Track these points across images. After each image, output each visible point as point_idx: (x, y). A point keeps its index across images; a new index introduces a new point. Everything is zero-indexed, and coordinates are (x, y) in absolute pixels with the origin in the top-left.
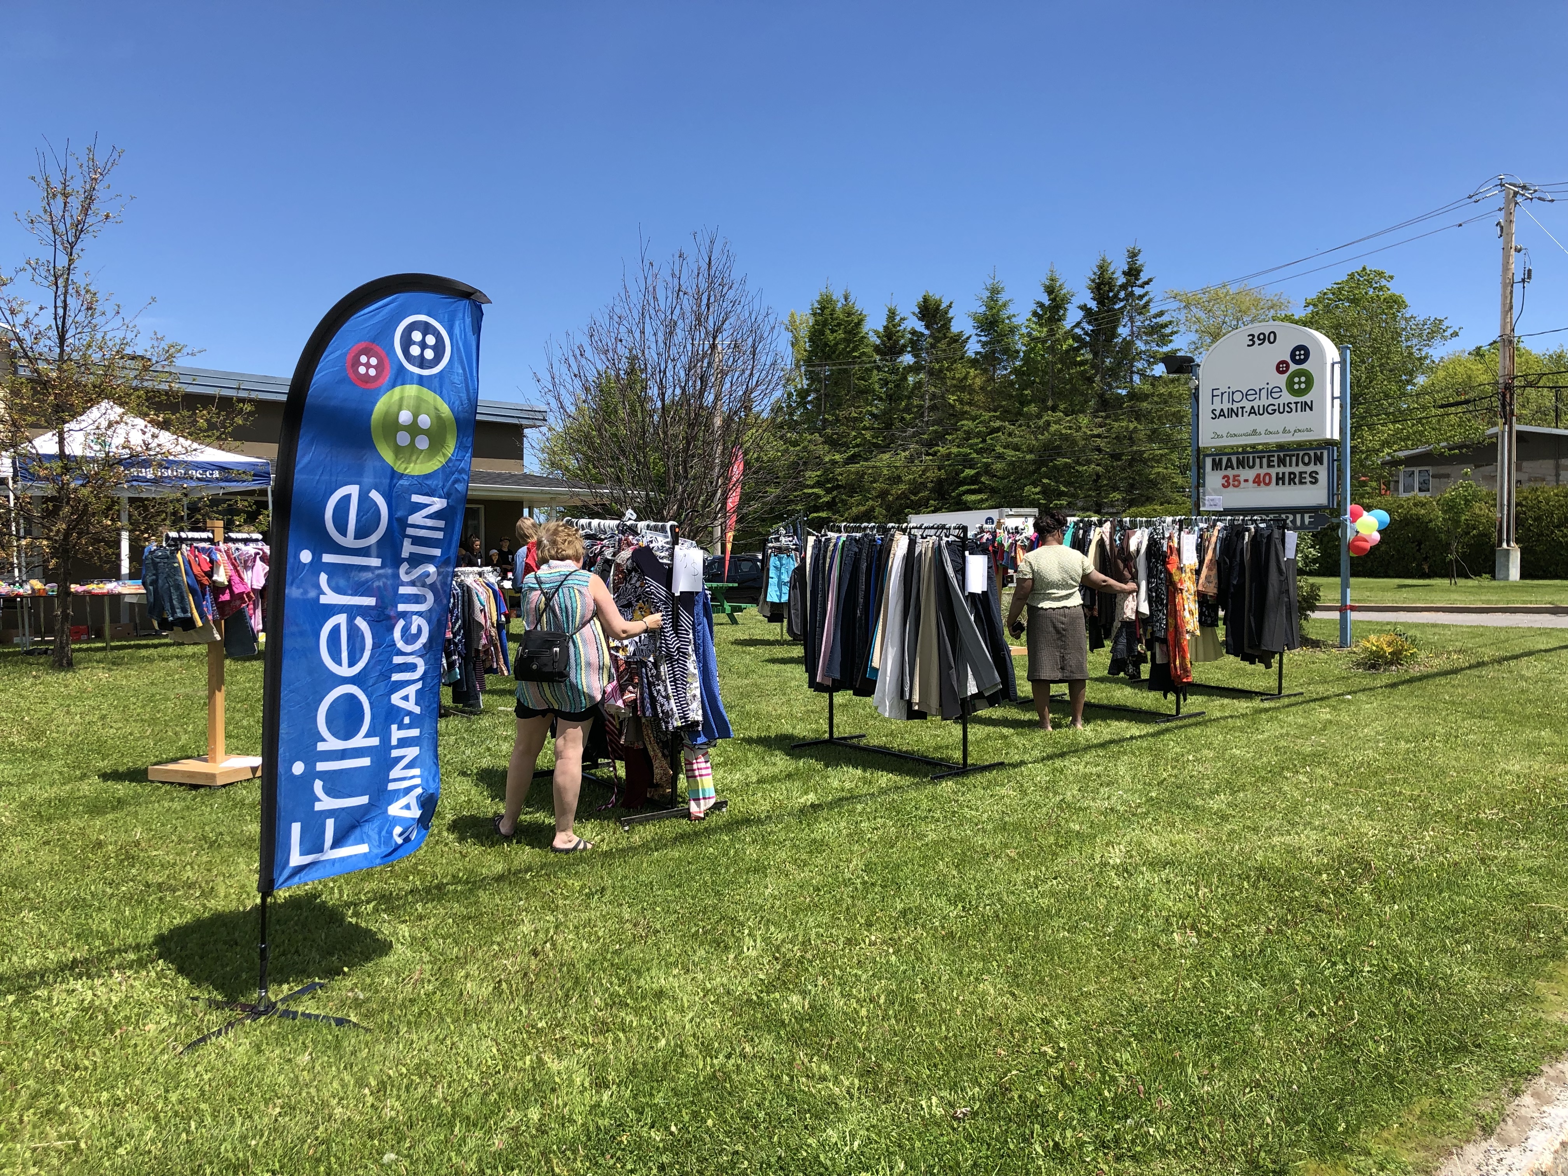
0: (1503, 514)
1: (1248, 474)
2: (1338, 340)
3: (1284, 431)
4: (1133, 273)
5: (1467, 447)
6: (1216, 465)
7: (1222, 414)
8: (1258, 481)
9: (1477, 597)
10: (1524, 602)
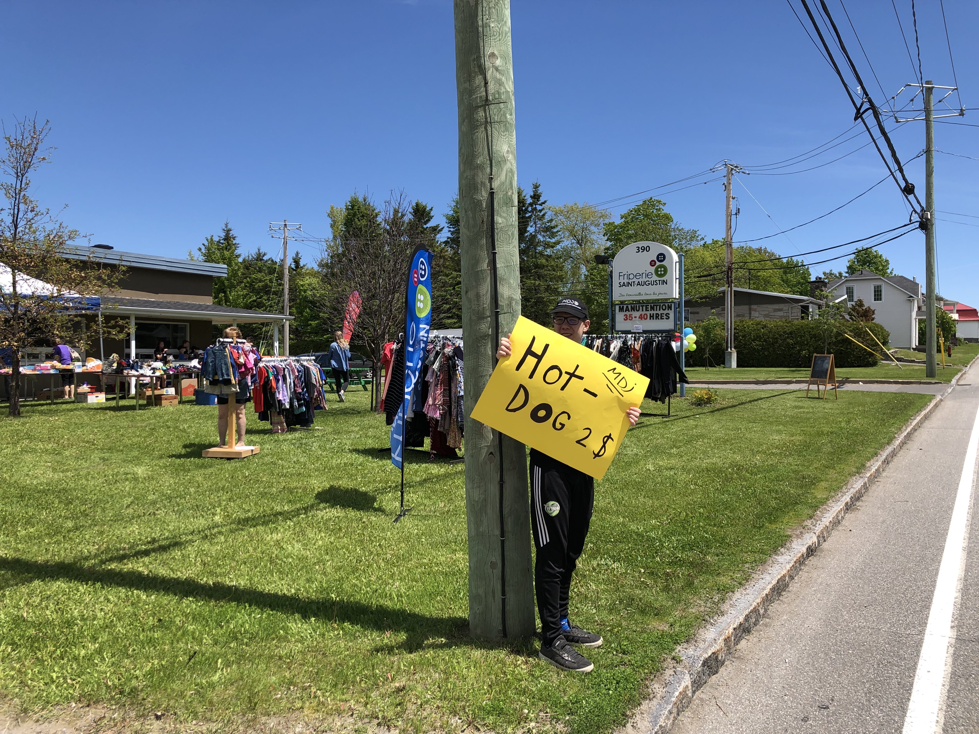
0: (728, 334)
1: (636, 314)
2: (677, 251)
3: (654, 294)
4: (536, 197)
5: (709, 298)
6: (621, 310)
7: (624, 285)
8: (641, 317)
9: (720, 376)
10: (743, 378)
